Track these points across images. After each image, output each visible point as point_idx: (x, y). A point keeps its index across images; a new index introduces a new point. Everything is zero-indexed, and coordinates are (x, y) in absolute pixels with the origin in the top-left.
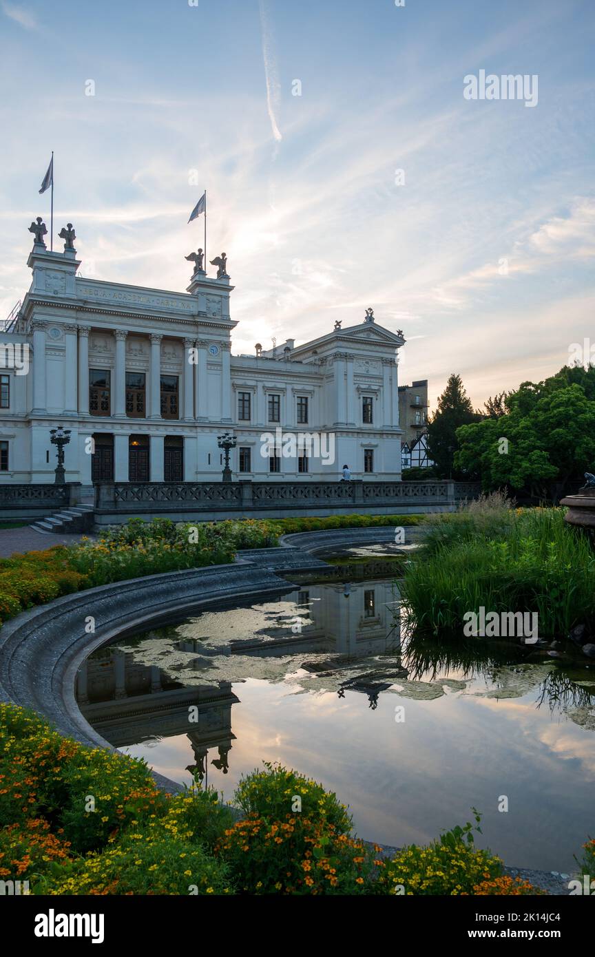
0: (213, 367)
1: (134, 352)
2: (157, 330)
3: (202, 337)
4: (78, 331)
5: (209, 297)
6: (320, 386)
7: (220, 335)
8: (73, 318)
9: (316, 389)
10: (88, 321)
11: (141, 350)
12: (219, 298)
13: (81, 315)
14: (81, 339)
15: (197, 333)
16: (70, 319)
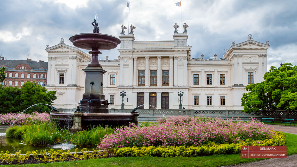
0: (180, 66)
1: (153, 63)
2: (159, 55)
3: (175, 55)
4: (133, 59)
5: (178, 40)
6: (231, 69)
7: (182, 54)
8: (131, 55)
9: (229, 70)
10: (136, 55)
11: (155, 62)
12: (183, 40)
13: (134, 53)
14: (134, 61)
15: (174, 54)
16: (130, 55)
